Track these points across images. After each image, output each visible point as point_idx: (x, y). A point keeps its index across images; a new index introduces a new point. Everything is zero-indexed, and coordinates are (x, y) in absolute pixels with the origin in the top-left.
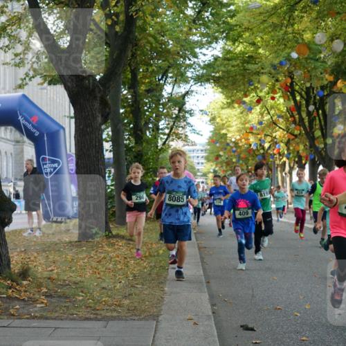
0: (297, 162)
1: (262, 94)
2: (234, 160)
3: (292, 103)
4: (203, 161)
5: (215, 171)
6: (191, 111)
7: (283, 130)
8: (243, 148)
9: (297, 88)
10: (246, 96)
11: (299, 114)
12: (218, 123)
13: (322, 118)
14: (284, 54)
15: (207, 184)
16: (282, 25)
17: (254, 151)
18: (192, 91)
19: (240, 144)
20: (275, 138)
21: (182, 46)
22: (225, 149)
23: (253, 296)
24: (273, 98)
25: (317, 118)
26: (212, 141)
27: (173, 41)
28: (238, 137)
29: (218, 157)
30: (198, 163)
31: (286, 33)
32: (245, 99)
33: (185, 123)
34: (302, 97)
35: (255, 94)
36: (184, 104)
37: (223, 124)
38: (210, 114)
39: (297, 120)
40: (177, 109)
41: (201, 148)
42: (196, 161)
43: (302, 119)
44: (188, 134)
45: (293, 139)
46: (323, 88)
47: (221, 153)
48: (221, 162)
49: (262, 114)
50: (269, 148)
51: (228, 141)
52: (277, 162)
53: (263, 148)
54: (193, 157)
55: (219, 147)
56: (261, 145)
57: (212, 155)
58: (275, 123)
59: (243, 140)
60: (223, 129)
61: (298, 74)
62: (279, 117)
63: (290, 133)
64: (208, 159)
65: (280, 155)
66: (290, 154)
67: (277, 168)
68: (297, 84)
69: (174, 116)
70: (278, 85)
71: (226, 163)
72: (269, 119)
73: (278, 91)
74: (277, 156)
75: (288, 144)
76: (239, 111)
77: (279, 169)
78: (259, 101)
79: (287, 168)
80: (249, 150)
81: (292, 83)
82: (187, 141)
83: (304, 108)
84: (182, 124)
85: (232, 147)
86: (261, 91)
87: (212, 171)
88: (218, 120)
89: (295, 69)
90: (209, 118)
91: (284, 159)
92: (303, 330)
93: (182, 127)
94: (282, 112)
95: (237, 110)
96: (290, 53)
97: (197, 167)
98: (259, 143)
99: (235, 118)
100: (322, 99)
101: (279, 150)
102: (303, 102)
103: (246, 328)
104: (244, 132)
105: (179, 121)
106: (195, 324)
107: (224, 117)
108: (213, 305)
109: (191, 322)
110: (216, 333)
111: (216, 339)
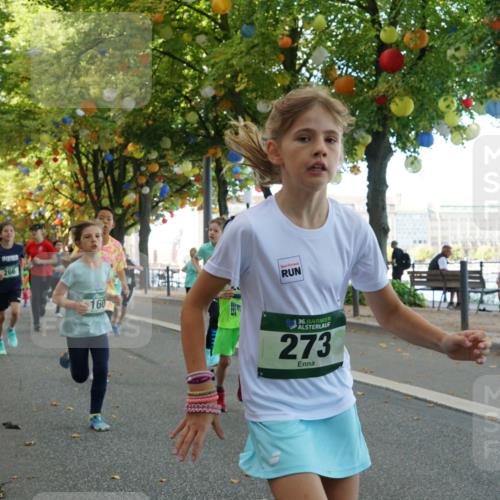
1: (43, 156)
3: (78, 166)
7: (67, 197)
8: (19, 217)
9: (83, 150)
10: (24, 156)
11: (85, 176)
13: (110, 183)
17: (32, 221)
19: (16, 213)
20: (56, 206)
24: (55, 160)
25: (105, 185)
28: (13, 204)
32: (19, 160)
34: (89, 160)
35: (33, 155)
39: (82, 183)
43: (88, 185)
46: (112, 151)
50: (50, 217)
52: (59, 234)
53: (43, 217)
56: (40, 214)
58: (57, 190)
59: (19, 208)
61: (84, 133)
62: (62, 182)
63: (75, 202)
65: (62, 226)
68: (83, 146)
70: (61, 146)
72: (50, 185)
73: (60, 151)
74: (59, 227)
75: (71, 213)
76: (15, 172)
78: (39, 162)
80: (27, 220)
81: (77, 144)
83: (90, 173)
85: (6, 216)
86: (40, 151)
89: (81, 128)
94: (66, 177)
95: (12, 172)
96: (74, 110)
98: (38, 211)
99: (10, 181)
100: (111, 163)
101: (61, 220)
102: (90, 166)
103: (9, 426)
104: (20, 198)
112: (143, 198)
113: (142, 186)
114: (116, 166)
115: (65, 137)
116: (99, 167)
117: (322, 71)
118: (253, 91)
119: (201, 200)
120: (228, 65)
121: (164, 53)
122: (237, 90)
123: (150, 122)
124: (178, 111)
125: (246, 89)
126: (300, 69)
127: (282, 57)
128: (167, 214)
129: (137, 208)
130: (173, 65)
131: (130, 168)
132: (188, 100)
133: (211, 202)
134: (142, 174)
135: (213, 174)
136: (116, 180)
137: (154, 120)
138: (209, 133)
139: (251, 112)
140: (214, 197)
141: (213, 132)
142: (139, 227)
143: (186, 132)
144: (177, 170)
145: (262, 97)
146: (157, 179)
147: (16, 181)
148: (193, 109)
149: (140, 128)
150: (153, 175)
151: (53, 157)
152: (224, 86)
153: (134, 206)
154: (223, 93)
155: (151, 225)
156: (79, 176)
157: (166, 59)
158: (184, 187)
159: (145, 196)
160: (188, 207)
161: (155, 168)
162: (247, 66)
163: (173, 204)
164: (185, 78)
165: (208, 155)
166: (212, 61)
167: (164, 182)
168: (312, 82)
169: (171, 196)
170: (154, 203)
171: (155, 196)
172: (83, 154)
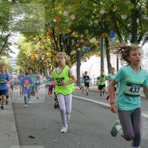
0: (55, 66)
1: (41, 37)
2: (29, 65)
3: (54, 41)
4: (15, 65)
5: (20, 69)
6: (10, 43)
7: (50, 52)
8: (33, 60)
9: (56, 34)
10: (34, 37)
11: (57, 45)
12: (22, 49)
13: (66, 47)
14: (50, 20)
15: (17, 75)
16: (50, 7)
17: (37, 61)
18: (11, 35)
19: (32, 58)
20: (46, 55)
21: (6, 15)
22: (25, 60)
23: (35, 123)
24: (46, 39)
25: (64, 47)
26: (19, 56)
27: (2, 13)
28: (30, 55)
29: (22, 63)
30: (13, 66)
31: (51, 11)
32: (34, 39)
33: (7, 48)
34: (58, 38)
35: (38, 37)
36: (7, 40)
37: (24, 49)
38: (18, 45)
39: (56, 48)
40: (4, 42)
41: (15, 59)
42: (12, 65)
44: (9, 53)
45: (54, 56)
46: (66, 35)
47: (23, 62)
48: (23, 65)
49: (41, 45)
50: (44, 59)
51: (26, 57)
52: (47, 66)
53: (41, 60)
54: (11, 63)
55: (22, 59)
56: (40, 58)
57: (20, 62)
58: (46, 49)
59: (33, 56)
60: (24, 51)
61: (56, 28)
62: (48, 47)
63: (53, 54)
64: (17, 64)
65: (48, 63)
66: (52, 62)
67: (47, 68)
68: (56, 33)
69: (3, 45)
70: (48, 33)
71: (25, 66)
72: (44, 47)
73: (48, 35)
74: (47, 63)
75: (51, 58)
76: (31, 43)
77: (48, 69)
79: (51, 69)
80: (35, 60)
81: (53, 32)
82: (8, 56)
83: (58, 43)
84: (6, 49)
85: (28, 59)
86: (41, 35)
87: (19, 69)
88: (22, 47)
89: (55, 26)
90: (18, 46)
91: (50, 64)
92: (55, 137)
93: (6, 50)
94: (49, 44)
96: (53, 19)
97: (13, 67)
98: (39, 57)
99: (29, 46)
100: (66, 39)
101: (48, 60)
102: (58, 41)
103: (31, 137)
104: (33, 52)
105: (5, 48)
106: (9, 136)
107: (24, 46)
108: (17, 127)
109: (7, 135)
110: (18, 140)
111: (18, 142)
112: (78, 52)
113: (78, 48)
114: (68, 40)
115: (49, 30)
116: (62, 41)
117: (145, 3)
118: (120, 11)
119: (100, 53)
120: (110, 2)
122: (114, 11)
124: (91, 19)
125: (117, 11)
126: (137, 2)
128: (87, 59)
129: (76, 55)
130: (89, 2)
131: (73, 41)
132: (95, 15)
133: (104, 53)
134: (77, 43)
135: (104, 43)
136: (68, 45)
137: (82, 23)
138: (103, 28)
139: (118, 19)
140: (104, 52)
142: (76, 63)
143: (94, 27)
144: (90, 41)
145: (123, 13)
146: (83, 45)
147: (31, 46)
148: (96, 18)
149: (77, 26)
150: (82, 43)
151: (45, 37)
152: (108, 10)
153: (74, 55)
154: (108, 12)
155: (81, 62)
156: (54, 44)
158: (93, 48)
159: (79, 51)
160: (95, 56)
161: (82, 41)
163: (89, 54)
164: (94, 7)
165: (102, 36)
167: (86, 46)
168: (142, 8)
169: (89, 51)
170: (82, 54)
171: (82, 51)
172: (56, 36)
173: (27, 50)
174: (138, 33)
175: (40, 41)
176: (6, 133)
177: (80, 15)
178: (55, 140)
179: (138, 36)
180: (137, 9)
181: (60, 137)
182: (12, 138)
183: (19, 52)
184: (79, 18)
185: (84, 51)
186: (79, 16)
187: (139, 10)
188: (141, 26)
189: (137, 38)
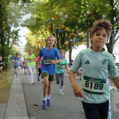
3: (52, 34)
4: (24, 52)
6: (20, 36)
8: (36, 48)
9: (53, 29)
12: (28, 40)
13: (61, 39)
14: (50, 18)
16: (49, 9)
18: (20, 29)
19: (36, 47)
24: (46, 32)
25: (60, 39)
26: (27, 45)
28: (35, 44)
30: (22, 53)
31: (50, 12)
32: (37, 32)
33: (18, 40)
34: (55, 32)
35: (40, 31)
36: (18, 33)
37: (30, 40)
40: (15, 35)
41: (23, 48)
44: (19, 43)
46: (62, 29)
49: (42, 37)
51: (32, 46)
54: (21, 50)
55: (28, 48)
57: (27, 50)
59: (37, 45)
60: (30, 42)
61: (54, 25)
64: (25, 51)
68: (53, 28)
69: (14, 37)
70: (47, 28)
72: (45, 39)
73: (47, 30)
76: (35, 36)
78: (42, 33)
80: (38, 49)
82: (18, 45)
85: (33, 48)
86: (42, 30)
87: (26, 55)
88: (29, 39)
89: (53, 23)
90: (26, 38)
93: (17, 41)
96: (52, 18)
98: (41, 46)
100: (61, 33)
102: (56, 34)
105: (16, 39)
106: (19, 104)
107: (30, 38)
108: (25, 98)
109: (18, 104)
110: (26, 107)
111: (26, 109)
112: (70, 43)
113: (70, 39)
114: (63, 33)
115: (49, 26)
116: (58, 34)
118: (101, 12)
119: (86, 43)
120: (94, 5)
121: (76, 2)
122: (97, 12)
123: (72, 21)
124: (80, 18)
125: (99, 12)
126: (114, 5)
127: (109, 2)
128: (76, 47)
129: (68, 45)
130: (78, 5)
131: (66, 34)
132: (83, 15)
133: (89, 43)
134: (70, 36)
135: (89, 35)
136: (63, 37)
137: (73, 21)
138: (88, 24)
139: (100, 18)
141: (89, 24)
142: (69, 50)
143: (82, 24)
144: (79, 34)
145: (104, 13)
146: (74, 37)
147: (35, 38)
148: (84, 17)
149: (69, 23)
150: (73, 36)
152: (93, 11)
153: (67, 44)
154: (92, 13)
155: (72, 50)
157: (76, 3)
158: (82, 39)
160: (82, 44)
161: (73, 34)
162: (100, 5)
163: (78, 44)
164: (82, 9)
165: (88, 30)
166: (90, 4)
167: (76, 38)
168: (118, 9)
169: (78, 42)
170: (73, 44)
171: (73, 42)
172: (54, 30)
173: (32, 41)
174: (115, 28)
175: (42, 34)
176: (17, 102)
177: (71, 14)
178: (53, 107)
179: (115, 31)
180: (114, 10)
181: (57, 105)
182: (21, 106)
183: (26, 42)
184: (71, 17)
185: (74, 41)
186: (71, 16)
187: (116, 11)
188: (117, 22)
189: (114, 32)
